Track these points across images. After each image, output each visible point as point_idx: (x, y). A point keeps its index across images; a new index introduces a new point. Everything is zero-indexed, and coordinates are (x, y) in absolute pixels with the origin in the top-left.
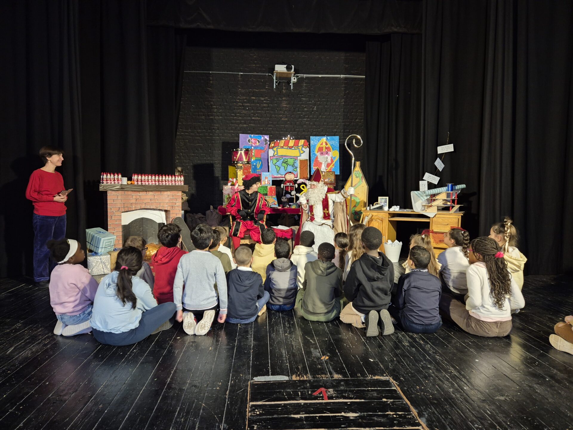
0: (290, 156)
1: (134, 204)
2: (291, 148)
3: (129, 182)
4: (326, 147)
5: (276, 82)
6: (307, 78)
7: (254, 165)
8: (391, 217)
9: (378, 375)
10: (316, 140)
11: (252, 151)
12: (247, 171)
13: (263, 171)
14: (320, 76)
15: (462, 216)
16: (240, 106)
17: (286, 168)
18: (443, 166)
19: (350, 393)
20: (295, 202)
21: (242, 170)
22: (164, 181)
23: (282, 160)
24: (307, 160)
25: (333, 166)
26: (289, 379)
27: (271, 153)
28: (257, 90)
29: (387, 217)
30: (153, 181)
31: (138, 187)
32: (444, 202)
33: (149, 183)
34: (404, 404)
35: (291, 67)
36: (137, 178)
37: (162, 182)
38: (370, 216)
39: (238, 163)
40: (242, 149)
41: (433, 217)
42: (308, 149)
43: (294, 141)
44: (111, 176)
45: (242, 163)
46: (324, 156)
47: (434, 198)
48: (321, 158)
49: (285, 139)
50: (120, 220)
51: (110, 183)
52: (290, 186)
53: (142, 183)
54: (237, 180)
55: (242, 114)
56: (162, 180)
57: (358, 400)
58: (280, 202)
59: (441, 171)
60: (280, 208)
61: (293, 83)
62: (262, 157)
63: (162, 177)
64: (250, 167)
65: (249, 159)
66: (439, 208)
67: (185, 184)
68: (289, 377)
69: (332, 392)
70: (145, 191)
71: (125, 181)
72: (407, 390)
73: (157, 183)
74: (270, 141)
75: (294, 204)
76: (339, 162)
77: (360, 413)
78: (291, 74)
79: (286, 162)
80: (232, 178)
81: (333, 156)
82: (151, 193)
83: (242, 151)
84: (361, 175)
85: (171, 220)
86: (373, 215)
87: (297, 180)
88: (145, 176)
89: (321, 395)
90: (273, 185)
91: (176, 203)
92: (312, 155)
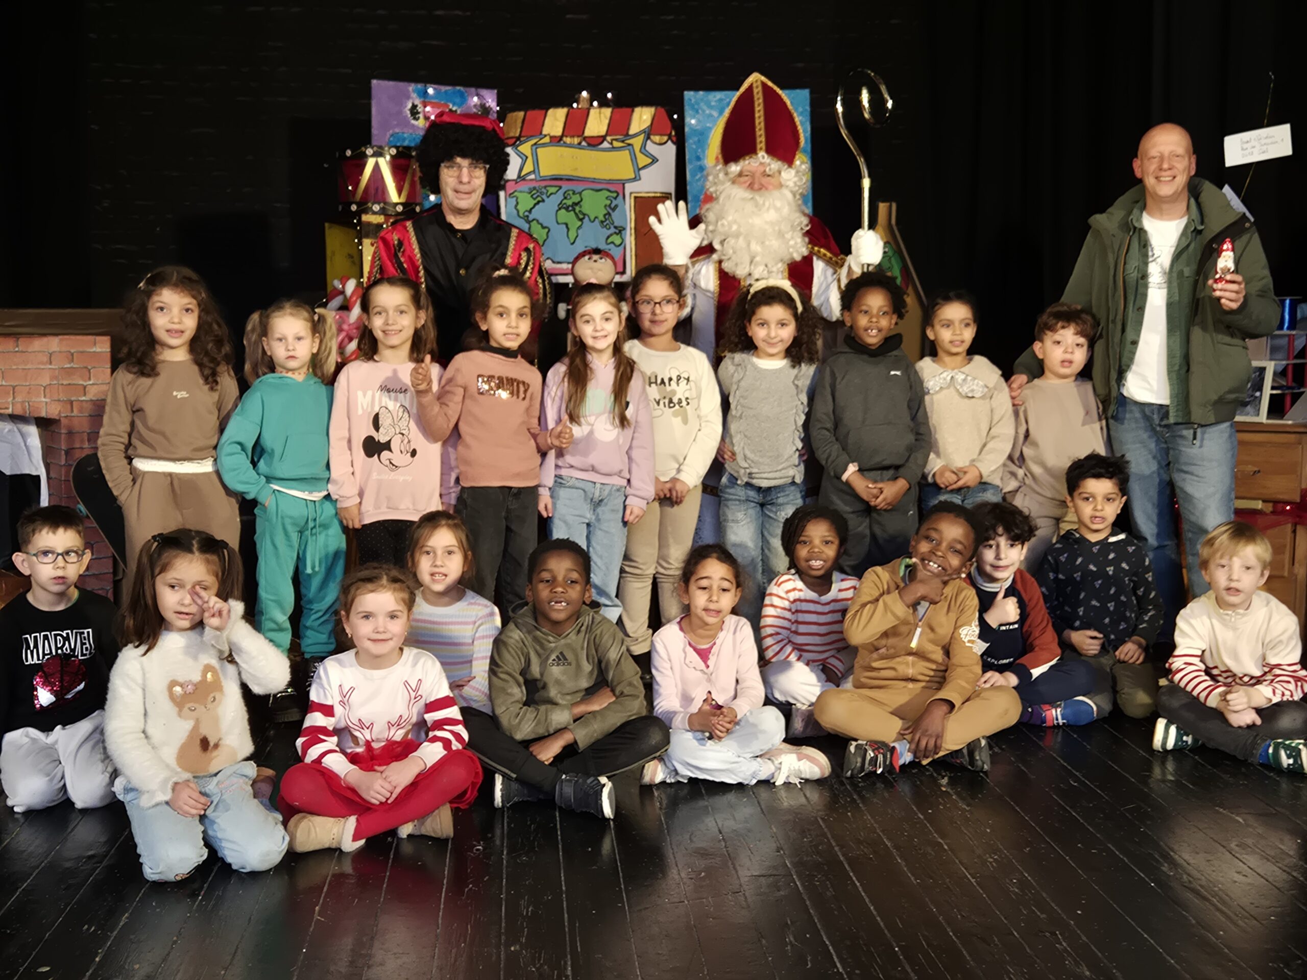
0: (594, 181)
2: (594, 143)
10: (712, 108)
17: (572, 234)
23: (560, 196)
39: (366, 211)
40: (381, 147)
42: (671, 148)
43: (608, 112)
45: (383, 212)
49: (570, 106)
79: (572, 207)
83: (381, 161)
84: (898, 261)
91: (85, 387)
92: (693, 176)
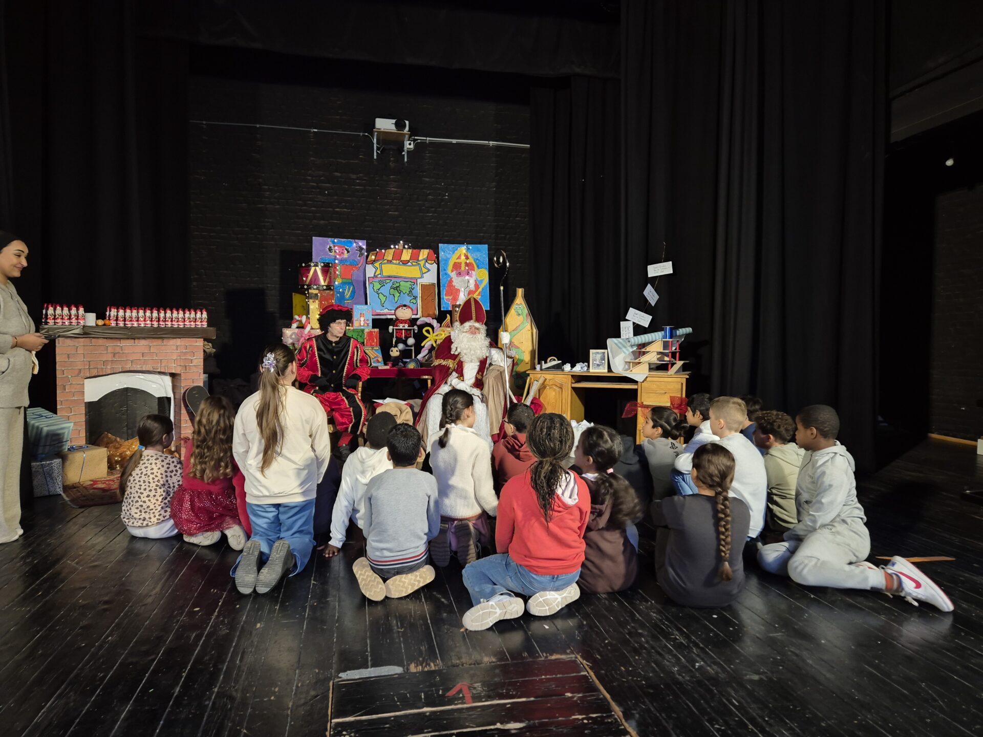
0: (405, 278)
1: (110, 364)
2: (405, 263)
3: (100, 322)
4: (466, 263)
5: (378, 149)
6: (431, 143)
7: (339, 292)
8: (576, 382)
9: (557, 653)
10: (450, 251)
11: (336, 268)
12: (326, 303)
13: (357, 304)
14: (454, 141)
15: (687, 379)
16: (313, 187)
17: (396, 299)
18: (657, 297)
19: (510, 688)
20: (413, 357)
21: (317, 301)
22: (170, 320)
23: (391, 284)
24: (433, 284)
25: (479, 295)
26: (404, 671)
27: (370, 271)
28: (343, 161)
29: (570, 381)
30: (147, 319)
31: (116, 330)
32: (659, 356)
33: (140, 323)
34: (601, 699)
35: (403, 123)
36: (116, 314)
37: (165, 321)
38: (541, 381)
39: (310, 288)
40: (317, 263)
41: (643, 382)
42: (435, 266)
43: (410, 251)
44: (62, 310)
45: (317, 289)
46: (463, 278)
47: (643, 350)
48: (457, 282)
49: (395, 248)
50: (82, 393)
51: (61, 324)
52: (405, 329)
53: (125, 324)
54: (308, 318)
55: (317, 201)
56: (165, 318)
57: (524, 699)
58: (386, 358)
59: (653, 305)
60: (387, 367)
61: (408, 152)
62: (354, 278)
63: (165, 313)
64: (333, 295)
65: (330, 282)
66: (652, 367)
67: (209, 325)
68: (404, 668)
69: (479, 689)
70: (132, 339)
71: (91, 319)
72: (606, 675)
73: (155, 324)
74: (368, 251)
75: (412, 361)
76: (488, 289)
77: (527, 722)
78: (404, 134)
79: (397, 288)
80: (299, 316)
81: (479, 279)
82: (143, 342)
83: (317, 268)
84: (525, 311)
85: (182, 392)
86: (546, 379)
87: (418, 319)
88: (131, 310)
89: (461, 695)
90: (374, 327)
91: (192, 360)
92: (443, 277)
